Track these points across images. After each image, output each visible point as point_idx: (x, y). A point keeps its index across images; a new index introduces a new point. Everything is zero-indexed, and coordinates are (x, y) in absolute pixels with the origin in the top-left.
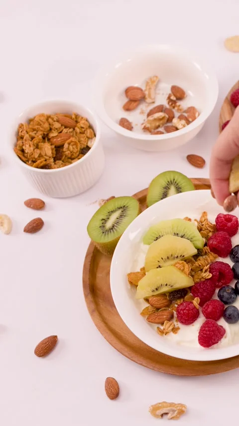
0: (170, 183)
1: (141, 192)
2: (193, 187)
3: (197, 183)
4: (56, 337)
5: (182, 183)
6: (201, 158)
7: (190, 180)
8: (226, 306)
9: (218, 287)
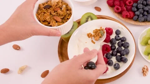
0: (89, 17)
1: (78, 20)
2: (97, 18)
3: (98, 17)
4: (48, 71)
5: (93, 17)
6: (100, 8)
7: (96, 16)
8: (108, 60)
9: (106, 53)
